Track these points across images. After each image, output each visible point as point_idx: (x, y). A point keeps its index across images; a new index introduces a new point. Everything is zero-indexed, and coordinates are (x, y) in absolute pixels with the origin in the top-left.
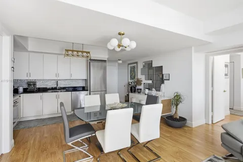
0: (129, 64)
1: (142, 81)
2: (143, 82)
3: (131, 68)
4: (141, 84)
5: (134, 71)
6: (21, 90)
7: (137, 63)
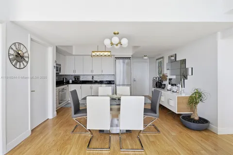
0: (157, 59)
1: (167, 76)
2: (168, 78)
3: (159, 63)
4: (166, 80)
5: (161, 66)
6: (71, 81)
7: (163, 58)
